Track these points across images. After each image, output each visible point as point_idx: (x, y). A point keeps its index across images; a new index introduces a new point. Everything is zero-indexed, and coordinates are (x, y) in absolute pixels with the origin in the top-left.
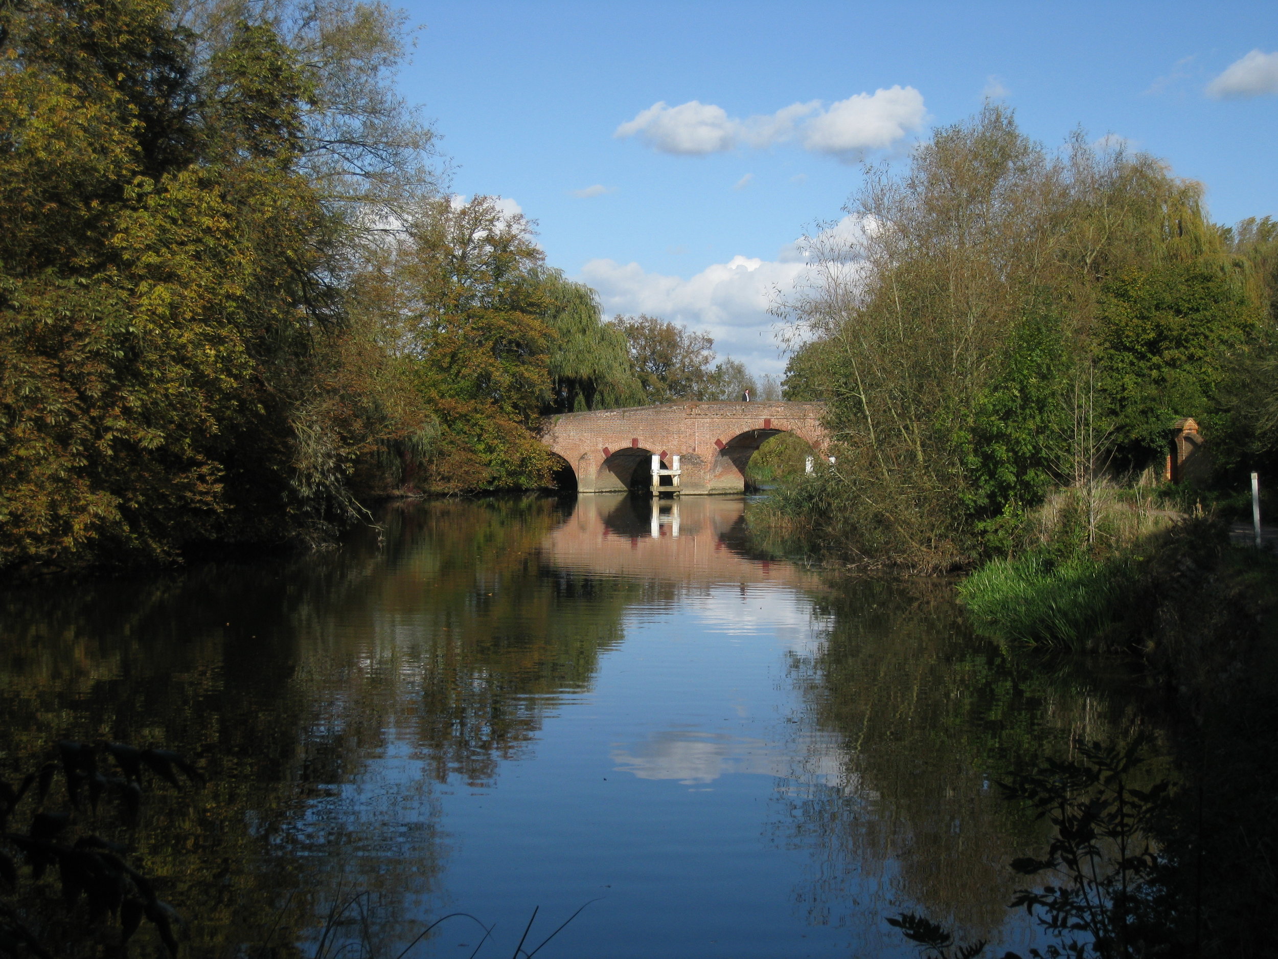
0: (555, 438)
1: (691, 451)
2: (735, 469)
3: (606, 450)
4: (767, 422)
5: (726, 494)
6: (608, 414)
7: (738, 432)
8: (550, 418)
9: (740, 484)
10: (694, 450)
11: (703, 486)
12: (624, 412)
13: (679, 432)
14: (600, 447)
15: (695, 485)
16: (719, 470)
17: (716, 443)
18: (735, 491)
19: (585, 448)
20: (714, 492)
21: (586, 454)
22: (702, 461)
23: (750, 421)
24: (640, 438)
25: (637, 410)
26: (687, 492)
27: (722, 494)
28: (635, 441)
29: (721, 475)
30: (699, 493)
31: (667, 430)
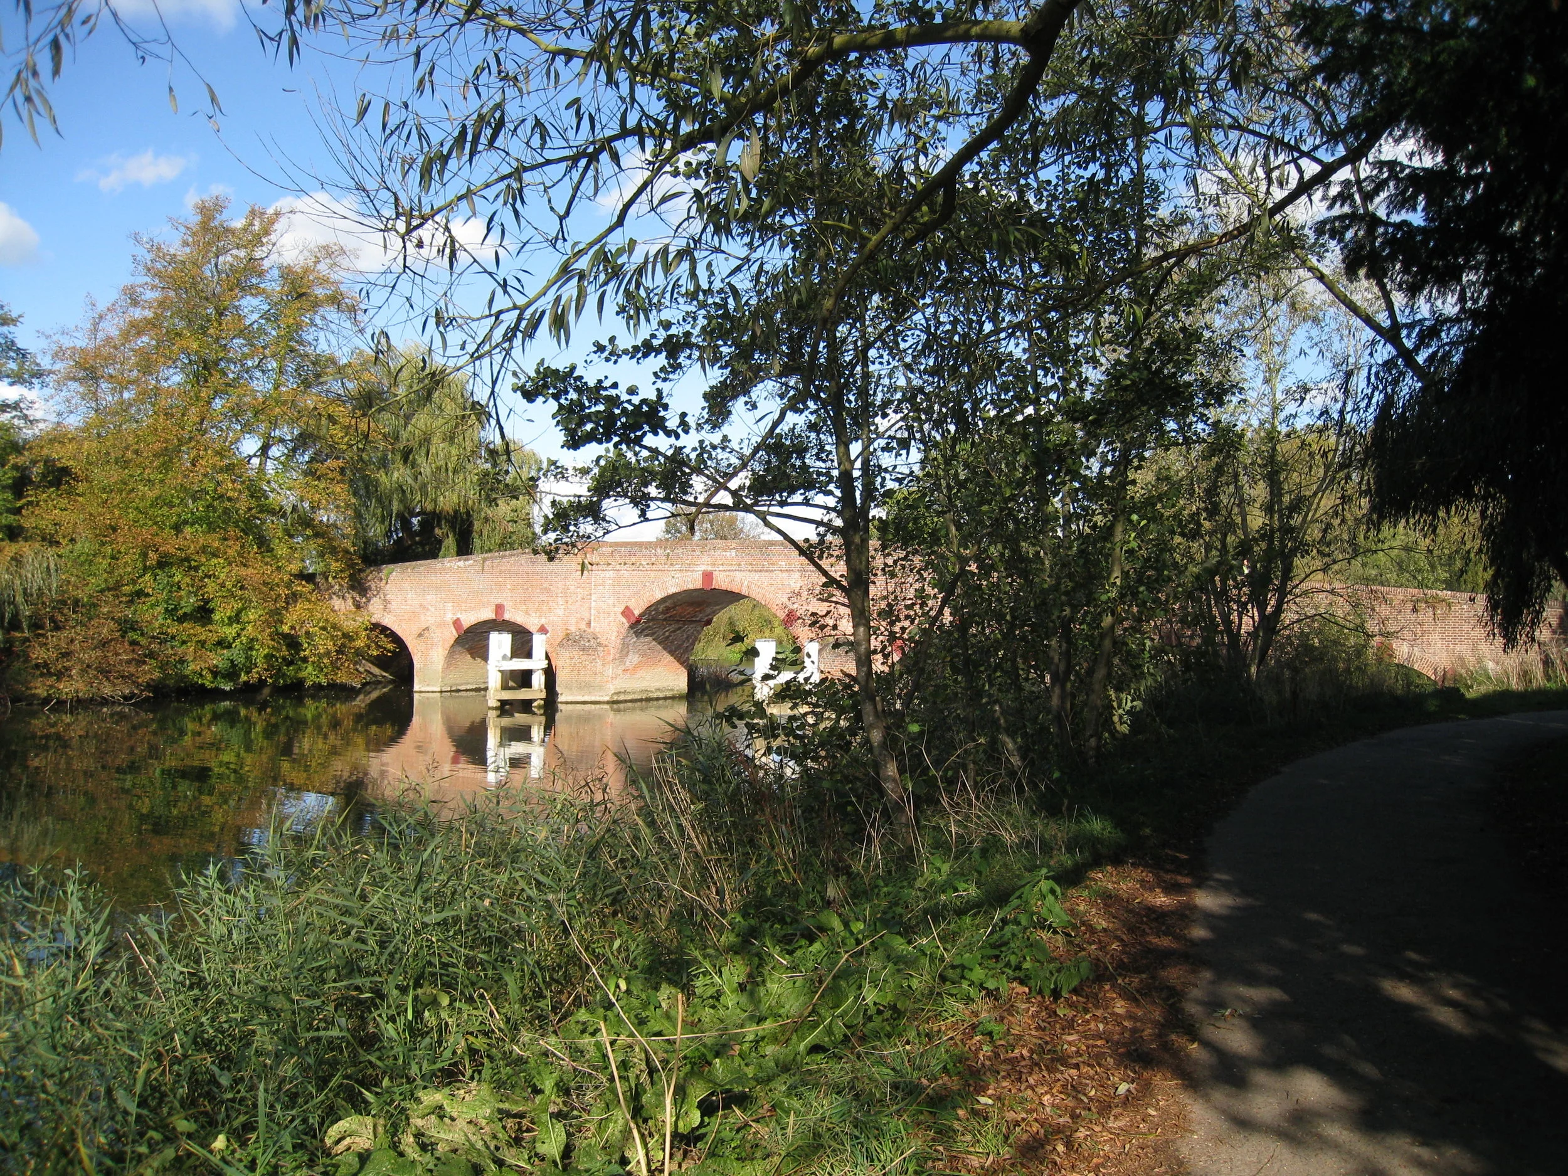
0: (386, 602)
1: (583, 626)
2: (668, 658)
3: (457, 623)
4: (708, 576)
5: (648, 700)
6: (461, 564)
7: (659, 595)
8: (380, 571)
9: (679, 681)
10: (589, 624)
11: (601, 688)
12: (484, 560)
13: (565, 594)
14: (450, 617)
15: (587, 686)
16: (633, 659)
17: (623, 613)
18: (669, 694)
19: (428, 619)
20: (622, 697)
21: (427, 629)
22: (600, 644)
23: (678, 575)
24: (508, 605)
25: (504, 557)
26: (570, 699)
27: (641, 700)
28: (499, 608)
29: (637, 668)
30: (593, 699)
31: (548, 591)
